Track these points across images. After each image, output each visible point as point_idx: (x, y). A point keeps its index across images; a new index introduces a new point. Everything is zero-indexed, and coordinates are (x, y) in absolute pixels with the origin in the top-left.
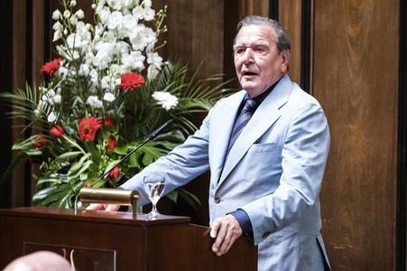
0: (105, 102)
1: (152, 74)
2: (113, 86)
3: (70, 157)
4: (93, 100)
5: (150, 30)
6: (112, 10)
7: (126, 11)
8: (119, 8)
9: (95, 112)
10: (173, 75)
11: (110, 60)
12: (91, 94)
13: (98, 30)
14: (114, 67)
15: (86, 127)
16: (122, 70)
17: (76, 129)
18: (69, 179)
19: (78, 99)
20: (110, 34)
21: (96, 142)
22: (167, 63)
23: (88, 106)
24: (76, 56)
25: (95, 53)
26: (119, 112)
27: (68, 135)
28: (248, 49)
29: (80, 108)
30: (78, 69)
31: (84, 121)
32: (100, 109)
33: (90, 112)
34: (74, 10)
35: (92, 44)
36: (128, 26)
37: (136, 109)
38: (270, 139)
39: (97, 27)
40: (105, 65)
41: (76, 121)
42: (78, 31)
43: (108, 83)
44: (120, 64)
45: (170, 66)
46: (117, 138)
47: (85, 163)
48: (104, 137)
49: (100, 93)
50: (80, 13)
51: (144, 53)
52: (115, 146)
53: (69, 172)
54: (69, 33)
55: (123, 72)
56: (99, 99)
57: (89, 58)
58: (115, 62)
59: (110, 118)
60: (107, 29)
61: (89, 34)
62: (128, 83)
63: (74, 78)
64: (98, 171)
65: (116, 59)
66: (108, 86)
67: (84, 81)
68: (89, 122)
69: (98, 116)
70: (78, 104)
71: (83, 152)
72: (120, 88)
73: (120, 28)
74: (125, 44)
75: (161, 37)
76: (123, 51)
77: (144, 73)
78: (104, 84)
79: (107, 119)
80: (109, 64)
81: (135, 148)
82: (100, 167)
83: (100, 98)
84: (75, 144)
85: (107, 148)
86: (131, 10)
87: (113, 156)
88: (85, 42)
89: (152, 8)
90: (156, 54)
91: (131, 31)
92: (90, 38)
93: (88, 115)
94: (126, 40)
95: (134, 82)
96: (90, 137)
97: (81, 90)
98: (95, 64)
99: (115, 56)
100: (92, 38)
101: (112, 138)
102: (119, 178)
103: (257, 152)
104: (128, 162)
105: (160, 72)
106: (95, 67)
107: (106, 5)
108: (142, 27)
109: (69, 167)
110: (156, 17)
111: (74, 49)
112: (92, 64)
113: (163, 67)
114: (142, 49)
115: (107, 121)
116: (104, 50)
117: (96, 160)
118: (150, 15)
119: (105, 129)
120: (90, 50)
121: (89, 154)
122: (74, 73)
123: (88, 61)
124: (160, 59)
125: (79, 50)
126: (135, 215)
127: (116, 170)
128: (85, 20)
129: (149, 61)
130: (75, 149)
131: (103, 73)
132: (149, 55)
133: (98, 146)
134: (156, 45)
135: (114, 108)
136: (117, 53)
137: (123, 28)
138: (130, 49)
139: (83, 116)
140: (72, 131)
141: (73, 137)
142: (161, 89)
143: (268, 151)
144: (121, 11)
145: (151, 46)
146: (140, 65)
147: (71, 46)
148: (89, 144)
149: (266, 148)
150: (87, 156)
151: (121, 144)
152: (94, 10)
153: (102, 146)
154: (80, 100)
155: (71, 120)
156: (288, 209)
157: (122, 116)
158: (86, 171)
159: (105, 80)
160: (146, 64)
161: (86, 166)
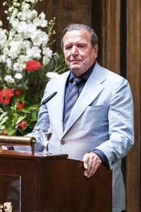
0: (16, 79)
1: (46, 61)
2: (21, 69)
4: (8, 78)
5: (45, 33)
6: (20, 21)
7: (29, 21)
8: (25, 19)
9: (10, 86)
10: (59, 61)
11: (19, 52)
12: (7, 74)
13: (11, 34)
14: (22, 57)
15: (4, 95)
16: (26, 58)
20: (19, 36)
21: (10, 105)
22: (55, 54)
23: (5, 82)
25: (9, 48)
26: (25, 86)
28: (74, 47)
31: (3, 92)
32: (13, 84)
33: (6, 86)
35: (7, 42)
36: (30, 31)
37: (35, 83)
38: (99, 103)
39: (10, 32)
40: (15, 56)
43: (18, 67)
44: (26, 55)
45: (58, 56)
46: (24, 102)
47: (4, 118)
48: (15, 101)
49: (13, 73)
51: (41, 48)
52: (22, 108)
55: (27, 60)
57: (6, 51)
58: (23, 54)
59: (19, 90)
60: (17, 33)
61: (6, 36)
62: (30, 67)
64: (12, 123)
65: (23, 52)
66: (17, 69)
67: (2, 66)
68: (6, 92)
69: (11, 88)
71: (2, 111)
72: (25, 71)
73: (25, 32)
74: (29, 42)
75: (52, 38)
76: (27, 46)
77: (41, 60)
78: (15, 68)
79: (17, 90)
80: (19, 55)
81: (35, 108)
82: (13, 121)
83: (13, 77)
85: (17, 108)
86: (32, 20)
87: (21, 114)
88: (3, 41)
89: (45, 19)
90: (48, 48)
91: (32, 34)
92: (6, 38)
93: (5, 88)
94: (29, 39)
95: (34, 66)
96: (6, 102)
98: (10, 55)
99: (22, 50)
100: (8, 38)
101: (21, 102)
102: (25, 128)
103: (91, 111)
104: (31, 118)
105: (51, 59)
106: (9, 57)
107: (16, 17)
108: (40, 31)
110: (48, 24)
112: (7, 55)
113: (53, 56)
114: (39, 45)
115: (18, 91)
116: (15, 46)
117: (11, 117)
118: (44, 24)
119: (16, 96)
120: (6, 46)
123: (5, 53)
124: (51, 51)
126: (33, 153)
127: (23, 123)
128: (3, 27)
129: (44, 53)
131: (15, 61)
132: (44, 49)
133: (12, 108)
134: (48, 42)
135: (21, 83)
136: (23, 48)
137: (27, 32)
138: (32, 45)
139: (2, 88)
142: (51, 71)
143: (99, 110)
144: (26, 21)
145: (45, 43)
146: (38, 55)
148: (7, 108)
149: (97, 109)
150: (5, 114)
151: (26, 106)
152: (8, 21)
153: (14, 108)
154: (1, 79)
156: (123, 147)
157: (27, 88)
158: (4, 124)
159: (16, 65)
160: (42, 55)
161: (4, 120)
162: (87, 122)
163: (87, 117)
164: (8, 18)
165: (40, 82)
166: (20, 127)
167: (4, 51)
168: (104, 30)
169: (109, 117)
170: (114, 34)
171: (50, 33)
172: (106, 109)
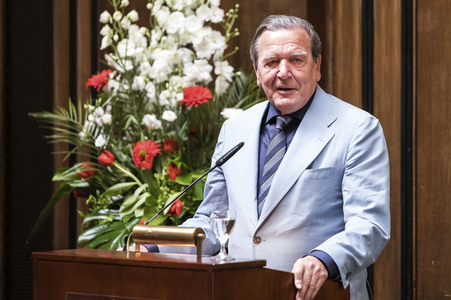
0: (164, 122)
1: (221, 87)
2: (174, 103)
3: (123, 189)
4: (150, 120)
5: (218, 34)
6: (172, 11)
7: (188, 11)
8: (180, 8)
9: (152, 134)
10: (246, 87)
11: (170, 71)
12: (147, 112)
13: (155, 35)
14: (175, 79)
15: (141, 152)
16: (184, 82)
17: (130, 155)
18: (122, 215)
19: (132, 118)
20: (170, 39)
21: (154, 171)
22: (239, 73)
23: (144, 127)
24: (129, 66)
25: (151, 62)
26: (182, 134)
27: (120, 162)
29: (134, 129)
30: (131, 83)
31: (139, 145)
32: (159, 130)
33: (146, 134)
34: (125, 11)
35: (148, 52)
36: (191, 30)
37: (201, 129)
39: (153, 32)
40: (162, 77)
41: (130, 146)
42: (130, 36)
43: (168, 99)
44: (183, 75)
45: (243, 77)
46: (179, 165)
47: (141, 196)
48: (163, 164)
49: (158, 111)
50: (134, 15)
51: (211, 62)
52: (177, 175)
53: (122, 208)
54: (120, 39)
55: (185, 85)
56: (158, 118)
57: (145, 68)
58: (176, 74)
59: (170, 141)
60: (165, 34)
61: (144, 40)
62: (192, 99)
63: (126, 93)
64: (157, 205)
65: (177, 70)
66: (167, 102)
67: (139, 96)
68: (145, 146)
69: (156, 138)
70: (132, 124)
71: (138, 182)
72: (182, 105)
73: (181, 32)
74: (188, 52)
75: (232, 43)
76: (185, 60)
77: (212, 86)
78: (163, 101)
79: (167, 143)
80: (169, 76)
81: (199, 176)
82: (159, 201)
83: (159, 116)
84: (128, 173)
85: (167, 177)
86: (194, 10)
87: (175, 187)
88: (140, 50)
89: (220, 7)
90: (226, 63)
91: (194, 35)
92: (145, 44)
93: (144, 138)
94: (189, 46)
95: (199, 97)
96: (147, 165)
97: (135, 107)
98: (152, 76)
99: (175, 65)
100: (149, 44)
101: (173, 165)
102: (182, 214)
103: (310, 178)
104: (193, 195)
105: (231, 84)
106: (151, 80)
107: (165, 4)
108: (209, 31)
109: (121, 201)
110: (225, 18)
111: (127, 58)
112: (147, 76)
113: (234, 78)
114: (209, 57)
115: (167, 145)
116: (163, 59)
117: (154, 193)
118: (218, 16)
119: (165, 154)
120: (145, 59)
121: (146, 185)
122: (126, 87)
123: (144, 73)
124: (231, 69)
125: (132, 59)
126: (199, 258)
127: (178, 204)
128: (139, 23)
129: (217, 72)
130: (129, 179)
131: (162, 86)
132: (217, 64)
133: (157, 176)
134: (226, 52)
135: (175, 129)
136: (178, 62)
137: (186, 32)
138: (194, 57)
139: (137, 139)
140: (125, 157)
141: (126, 165)
142: (232, 106)
143: (325, 178)
144: (183, 11)
145: (220, 53)
146: (206, 76)
147: (123, 55)
148: (145, 173)
149: (322, 175)
150: (143, 187)
151: (184, 173)
152: (149, 11)
153: (161, 175)
154: (135, 121)
155: (124, 145)
157: (185, 139)
158: (142, 206)
159: (164, 95)
160: (214, 75)
161: (143, 199)
162: (303, 199)
163: (303, 190)
164: (149, 6)
165: (210, 128)
166: (172, 213)
167: (141, 68)
168: (330, 27)
169: (344, 188)
170: (351, 36)
171: (228, 35)
172: (337, 175)
